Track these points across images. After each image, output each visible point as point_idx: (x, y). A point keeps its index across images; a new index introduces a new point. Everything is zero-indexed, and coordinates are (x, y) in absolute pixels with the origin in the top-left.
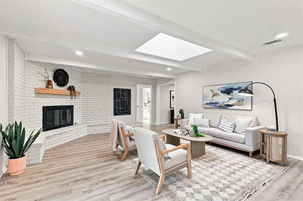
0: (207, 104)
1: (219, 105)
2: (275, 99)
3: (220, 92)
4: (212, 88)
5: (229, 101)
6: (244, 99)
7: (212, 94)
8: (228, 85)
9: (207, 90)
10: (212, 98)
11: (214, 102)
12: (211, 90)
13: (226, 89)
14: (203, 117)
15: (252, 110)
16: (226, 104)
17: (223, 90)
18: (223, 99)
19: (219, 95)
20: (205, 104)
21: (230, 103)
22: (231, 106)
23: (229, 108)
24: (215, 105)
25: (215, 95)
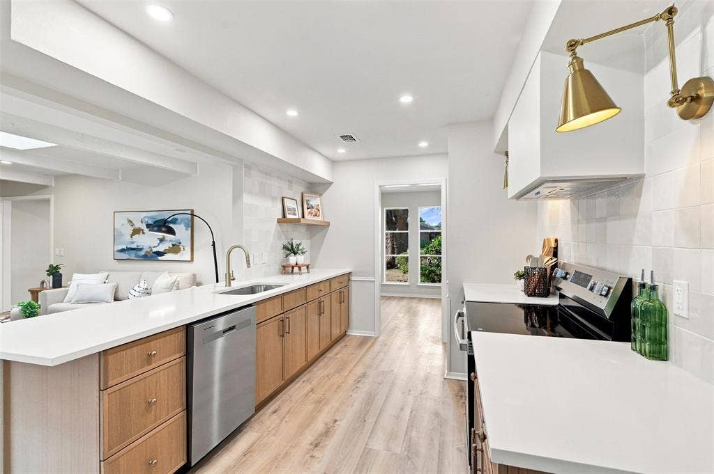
0: (122, 250)
1: (143, 253)
2: (214, 242)
3: (144, 227)
4: (132, 216)
5: (159, 244)
6: (181, 241)
7: (130, 230)
8: (157, 213)
9: (121, 220)
10: (132, 237)
11: (134, 246)
12: (130, 221)
13: (154, 220)
14: (107, 281)
15: (192, 260)
16: (155, 250)
17: (150, 222)
18: (150, 240)
19: (143, 233)
20: (118, 251)
21: (161, 248)
22: (163, 255)
23: (160, 258)
24: (136, 253)
25: (136, 231)
